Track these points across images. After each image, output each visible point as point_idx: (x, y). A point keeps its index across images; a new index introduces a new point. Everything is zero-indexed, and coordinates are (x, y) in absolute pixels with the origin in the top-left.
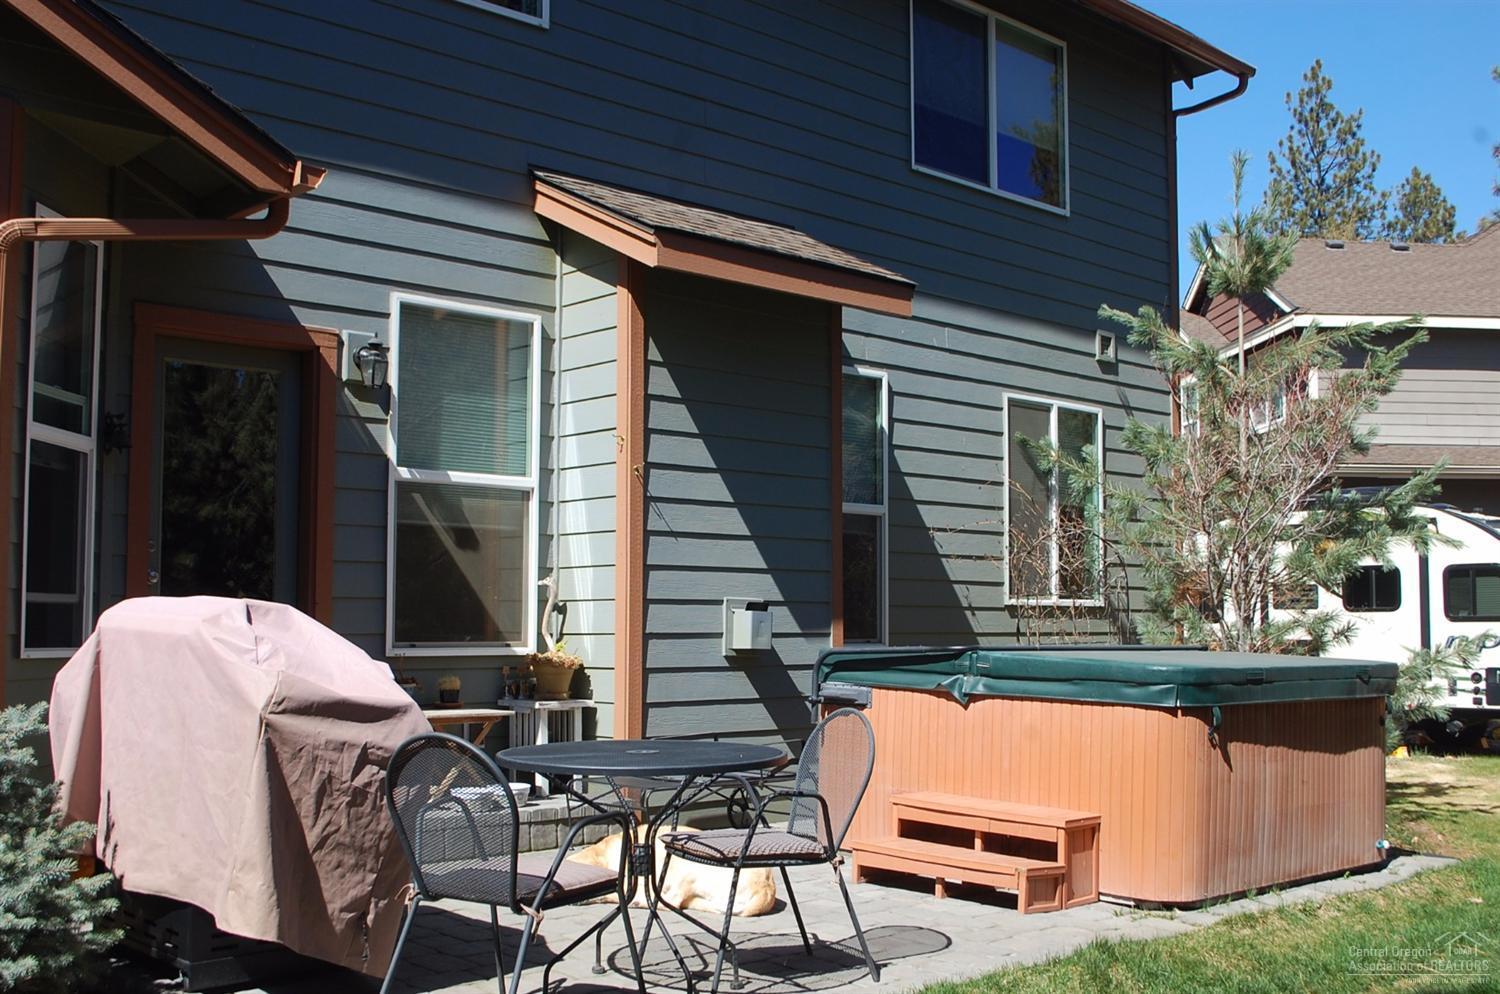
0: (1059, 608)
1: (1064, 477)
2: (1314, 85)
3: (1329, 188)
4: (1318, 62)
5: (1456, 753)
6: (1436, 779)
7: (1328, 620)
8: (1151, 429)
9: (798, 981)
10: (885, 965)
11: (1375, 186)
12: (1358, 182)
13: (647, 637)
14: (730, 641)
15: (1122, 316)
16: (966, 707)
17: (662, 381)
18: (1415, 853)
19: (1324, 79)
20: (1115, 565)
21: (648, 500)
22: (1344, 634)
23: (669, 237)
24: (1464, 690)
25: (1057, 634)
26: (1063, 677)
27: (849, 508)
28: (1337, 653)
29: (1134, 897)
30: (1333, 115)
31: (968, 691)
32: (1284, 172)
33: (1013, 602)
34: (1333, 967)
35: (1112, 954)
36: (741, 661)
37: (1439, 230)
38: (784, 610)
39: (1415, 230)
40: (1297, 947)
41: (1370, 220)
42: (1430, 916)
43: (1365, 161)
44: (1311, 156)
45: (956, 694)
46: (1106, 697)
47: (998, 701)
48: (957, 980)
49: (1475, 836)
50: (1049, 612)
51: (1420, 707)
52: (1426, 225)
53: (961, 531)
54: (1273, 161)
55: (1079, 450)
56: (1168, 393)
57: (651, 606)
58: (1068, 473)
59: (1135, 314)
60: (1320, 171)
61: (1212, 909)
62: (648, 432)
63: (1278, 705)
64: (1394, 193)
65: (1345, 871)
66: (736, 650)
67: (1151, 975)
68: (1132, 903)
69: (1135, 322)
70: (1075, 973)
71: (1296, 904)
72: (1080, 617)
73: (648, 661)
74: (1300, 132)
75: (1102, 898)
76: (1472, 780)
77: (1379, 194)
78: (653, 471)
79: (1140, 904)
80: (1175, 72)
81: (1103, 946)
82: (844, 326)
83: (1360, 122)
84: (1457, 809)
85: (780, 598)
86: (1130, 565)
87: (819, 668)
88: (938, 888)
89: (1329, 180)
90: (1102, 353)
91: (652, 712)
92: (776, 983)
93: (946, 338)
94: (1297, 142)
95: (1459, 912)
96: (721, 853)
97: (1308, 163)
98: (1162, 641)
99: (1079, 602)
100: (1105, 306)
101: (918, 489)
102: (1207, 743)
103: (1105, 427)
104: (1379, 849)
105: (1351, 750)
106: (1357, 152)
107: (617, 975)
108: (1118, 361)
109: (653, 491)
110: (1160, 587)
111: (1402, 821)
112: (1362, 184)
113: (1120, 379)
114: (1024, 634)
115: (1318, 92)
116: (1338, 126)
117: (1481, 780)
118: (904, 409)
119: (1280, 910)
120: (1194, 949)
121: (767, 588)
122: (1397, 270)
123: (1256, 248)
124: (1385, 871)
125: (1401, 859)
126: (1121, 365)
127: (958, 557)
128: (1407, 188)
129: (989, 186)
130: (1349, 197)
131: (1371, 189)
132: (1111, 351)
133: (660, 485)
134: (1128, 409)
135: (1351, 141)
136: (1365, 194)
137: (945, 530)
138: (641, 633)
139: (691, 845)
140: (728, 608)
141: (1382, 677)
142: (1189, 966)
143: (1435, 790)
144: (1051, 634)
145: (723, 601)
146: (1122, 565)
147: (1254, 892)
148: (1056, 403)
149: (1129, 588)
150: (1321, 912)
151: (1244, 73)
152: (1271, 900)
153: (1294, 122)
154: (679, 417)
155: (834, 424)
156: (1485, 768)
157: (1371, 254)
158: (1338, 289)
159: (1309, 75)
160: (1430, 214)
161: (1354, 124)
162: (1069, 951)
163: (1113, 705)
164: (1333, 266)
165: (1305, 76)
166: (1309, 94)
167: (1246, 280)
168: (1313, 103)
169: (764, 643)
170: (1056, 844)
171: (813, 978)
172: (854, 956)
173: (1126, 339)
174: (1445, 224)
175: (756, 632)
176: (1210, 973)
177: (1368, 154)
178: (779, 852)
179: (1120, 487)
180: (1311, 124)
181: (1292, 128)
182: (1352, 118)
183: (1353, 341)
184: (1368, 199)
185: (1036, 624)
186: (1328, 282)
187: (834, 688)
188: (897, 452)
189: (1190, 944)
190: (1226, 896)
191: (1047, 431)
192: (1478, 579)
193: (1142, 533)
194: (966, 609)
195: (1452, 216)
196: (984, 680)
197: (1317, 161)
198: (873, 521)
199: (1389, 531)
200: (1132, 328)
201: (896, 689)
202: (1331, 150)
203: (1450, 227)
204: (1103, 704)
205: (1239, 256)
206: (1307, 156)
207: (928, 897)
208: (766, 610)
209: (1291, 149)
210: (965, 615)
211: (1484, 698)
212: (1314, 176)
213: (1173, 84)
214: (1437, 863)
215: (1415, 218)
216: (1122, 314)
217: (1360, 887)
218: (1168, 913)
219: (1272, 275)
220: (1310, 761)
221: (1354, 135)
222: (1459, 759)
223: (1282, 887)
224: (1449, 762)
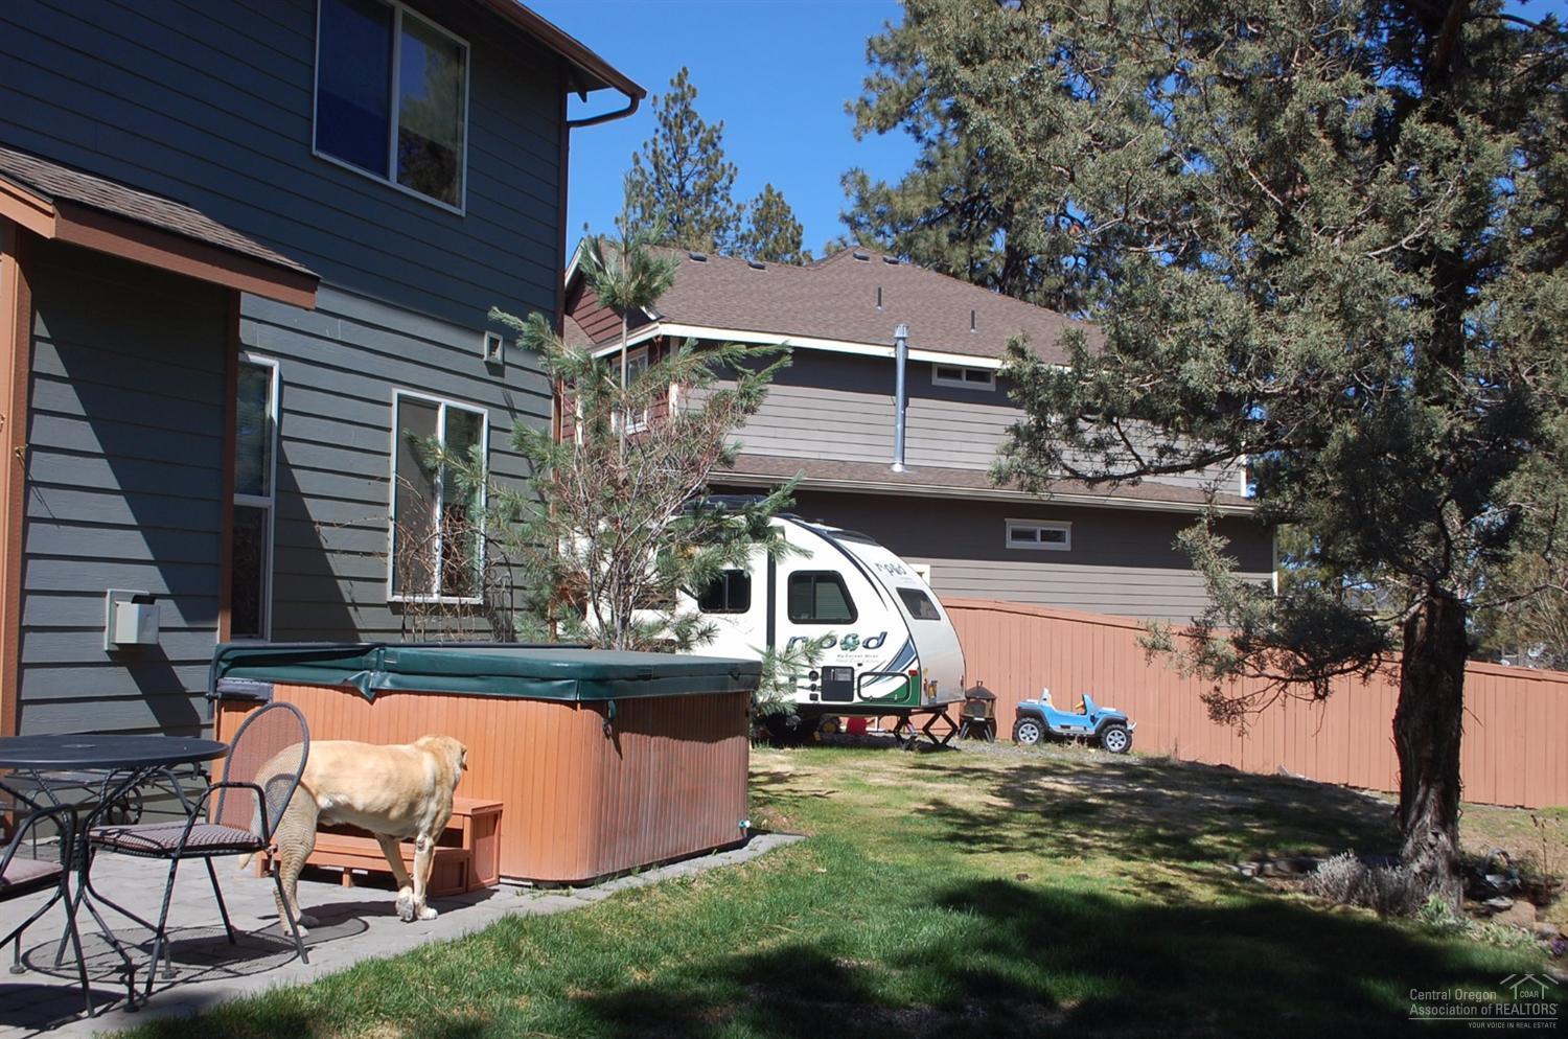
0: (446, 605)
1: (449, 476)
2: (679, 91)
3: (688, 194)
4: (684, 69)
5: (793, 746)
6: (778, 768)
7: (692, 621)
8: (537, 433)
9: (228, 967)
10: (310, 949)
11: (730, 197)
12: (716, 192)
13: (24, 630)
14: (112, 635)
15: (512, 320)
16: (372, 702)
17: (49, 359)
18: (769, 832)
19: (689, 87)
20: (500, 564)
21: (29, 484)
22: (707, 634)
23: (68, 208)
24: (802, 687)
25: (443, 631)
26: (470, 672)
27: (240, 499)
28: (701, 651)
29: (532, 877)
30: (695, 123)
31: (375, 686)
32: (647, 173)
33: (398, 598)
34: (708, 931)
35: (521, 927)
36: (124, 655)
37: (787, 246)
38: (170, 603)
39: (765, 244)
40: (677, 916)
41: (725, 231)
42: (785, 884)
43: (723, 172)
44: (674, 161)
45: (363, 690)
46: (509, 691)
47: (405, 697)
48: (384, 957)
49: (814, 818)
50: (435, 609)
51: (772, 701)
52: (776, 240)
53: (348, 526)
54: (637, 162)
55: (466, 449)
56: (550, 398)
57: (28, 597)
58: (455, 471)
59: (525, 319)
60: (680, 177)
61: (602, 886)
62: (32, 412)
63: (663, 698)
64: (748, 207)
65: (713, 848)
66: (119, 645)
67: (556, 945)
68: (530, 884)
69: (525, 327)
70: (488, 945)
71: (674, 879)
72: (465, 615)
73: (24, 656)
74: (664, 136)
75: (502, 880)
76: (809, 769)
77: (735, 207)
78: (35, 454)
79: (538, 884)
80: (571, 83)
81: (512, 920)
82: (242, 313)
83: (721, 134)
84: (799, 794)
85: (166, 591)
86: (515, 565)
87: (217, 664)
88: (346, 878)
89: (689, 186)
90: (490, 354)
91: (26, 709)
92: (206, 971)
93: (339, 329)
94: (661, 144)
95: (808, 880)
96: (159, 844)
97: (670, 168)
98: (539, 639)
99: (465, 600)
100: (496, 308)
101: (305, 481)
102: (602, 734)
103: (490, 428)
104: (741, 828)
105: (721, 739)
106: (716, 162)
107: (37, 974)
108: (505, 363)
109: (35, 476)
110: (539, 588)
111: (753, 807)
112: (719, 195)
113: (506, 381)
114: (410, 631)
115: (683, 99)
116: (700, 135)
117: (817, 769)
118: (296, 400)
119: (662, 884)
120: (590, 921)
121: (153, 580)
122: (754, 287)
123: (642, 267)
124: (746, 848)
125: (758, 838)
126: (507, 367)
127: (344, 552)
128: (761, 203)
129: (388, 179)
130: (707, 206)
131: (728, 201)
132: (498, 353)
133: (43, 467)
134: (513, 410)
135: (711, 151)
136: (722, 204)
137: (331, 525)
138: (17, 625)
139: (123, 838)
140: (111, 601)
141: (747, 675)
142: (587, 935)
143: (777, 778)
144: (436, 631)
145: (106, 593)
146: (507, 564)
147: (638, 869)
148: (444, 402)
149: (513, 587)
150: (695, 884)
151: (635, 93)
152: (653, 876)
153: (659, 125)
154: (66, 398)
155: (227, 412)
156: (819, 758)
157: (730, 271)
158: (700, 302)
159: (676, 80)
160: (780, 230)
161: (715, 135)
162: (483, 927)
163: (517, 699)
164: (696, 278)
165: (672, 81)
166: (675, 100)
167: (631, 296)
168: (677, 109)
169: (150, 638)
170: (462, 831)
171: (242, 964)
172: (277, 943)
173: (515, 343)
174: (793, 242)
175: (142, 625)
176: (605, 940)
177: (727, 166)
178: (215, 842)
179: (505, 488)
180: (675, 130)
181: (657, 131)
182: (714, 129)
183: (725, 362)
184: (725, 209)
185: (422, 621)
186: (691, 293)
187: (233, 683)
188: (285, 443)
189: (587, 916)
190: (614, 874)
191: (434, 429)
192: (818, 585)
193: (525, 534)
194: (350, 604)
195: (799, 234)
196: (391, 675)
197: (679, 167)
198: (259, 513)
199: (751, 539)
200: (521, 332)
201: (300, 685)
202: (693, 158)
203: (798, 245)
204: (507, 699)
205: (626, 271)
206: (669, 160)
207: (337, 887)
208: (152, 603)
209: (655, 152)
210: (347, 611)
211: (819, 694)
212: (675, 181)
213: (569, 95)
214: (790, 840)
215: (766, 232)
216: (512, 318)
217: (727, 862)
218: (565, 892)
219: (656, 293)
220: (687, 749)
221: (714, 145)
222: (796, 750)
223: (662, 864)
224: (788, 754)
